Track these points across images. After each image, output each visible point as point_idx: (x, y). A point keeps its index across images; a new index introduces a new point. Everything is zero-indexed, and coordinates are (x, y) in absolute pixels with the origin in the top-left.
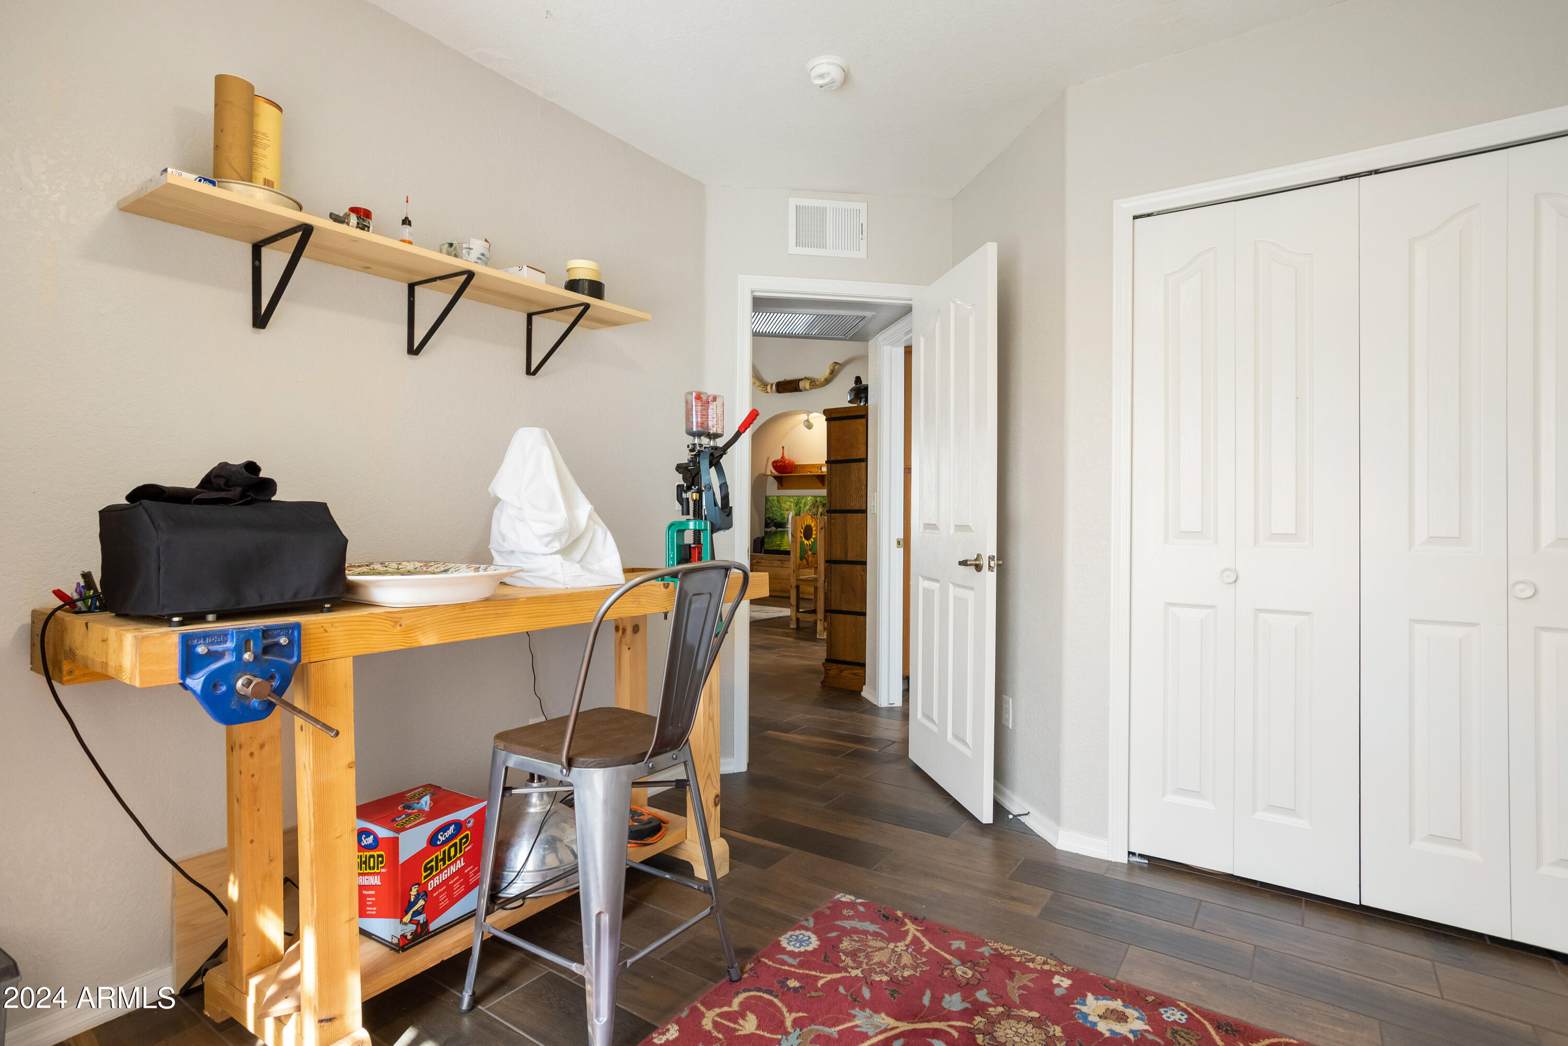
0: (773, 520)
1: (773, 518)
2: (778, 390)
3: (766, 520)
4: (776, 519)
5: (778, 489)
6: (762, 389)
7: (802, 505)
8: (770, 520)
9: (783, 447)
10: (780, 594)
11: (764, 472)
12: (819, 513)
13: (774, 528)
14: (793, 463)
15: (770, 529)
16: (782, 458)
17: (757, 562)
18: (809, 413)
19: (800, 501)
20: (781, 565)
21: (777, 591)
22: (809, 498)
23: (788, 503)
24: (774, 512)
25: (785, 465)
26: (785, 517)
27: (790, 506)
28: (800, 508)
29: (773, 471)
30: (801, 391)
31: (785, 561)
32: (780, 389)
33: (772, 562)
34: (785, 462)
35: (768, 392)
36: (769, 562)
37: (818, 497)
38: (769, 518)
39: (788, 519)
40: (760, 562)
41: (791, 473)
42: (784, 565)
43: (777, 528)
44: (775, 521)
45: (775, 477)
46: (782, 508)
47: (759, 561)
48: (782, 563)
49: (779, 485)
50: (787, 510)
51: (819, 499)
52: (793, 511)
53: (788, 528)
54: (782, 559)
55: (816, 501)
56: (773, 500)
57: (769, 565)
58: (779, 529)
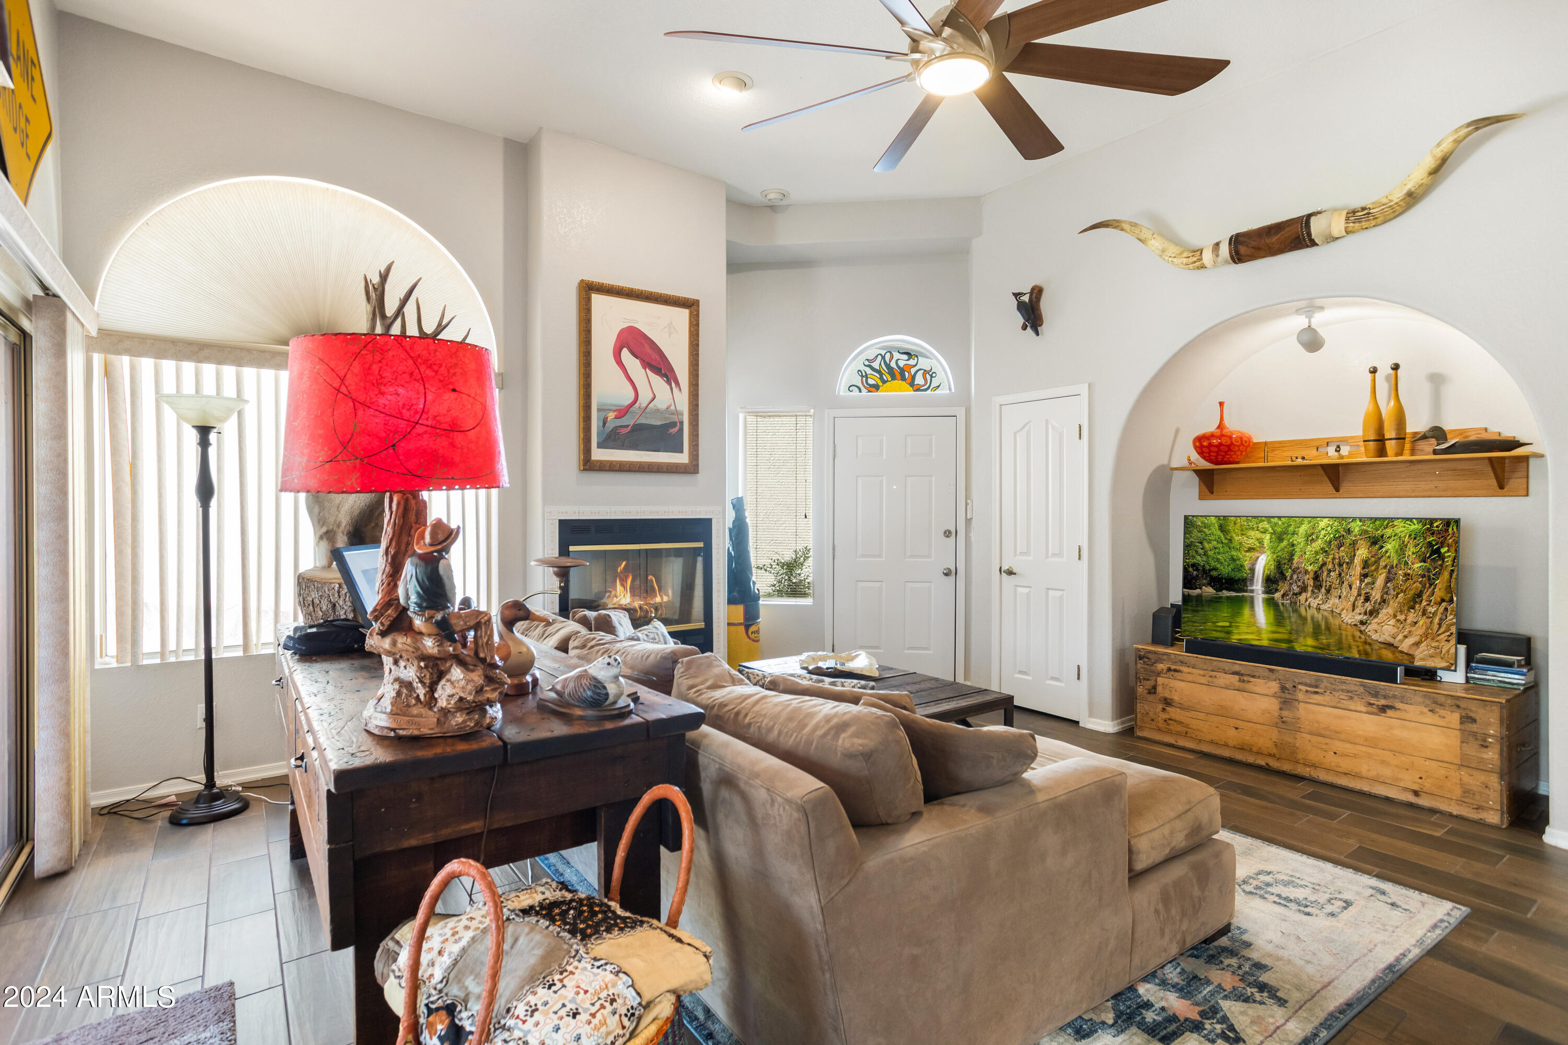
0: (1205, 572)
1: (1208, 567)
2: (1237, 253)
3: (1185, 570)
4: (1215, 569)
5: (1202, 497)
6: (1185, 261)
7: (1299, 540)
8: (1197, 570)
9: (1221, 404)
10: (1239, 756)
11: (1165, 462)
12: (1357, 561)
13: (1209, 591)
14: (1250, 439)
15: (1198, 591)
16: (1219, 427)
17: (1169, 670)
18: (1311, 308)
19: (1291, 529)
20: (1237, 684)
21: (1226, 745)
22: (1323, 523)
23: (1253, 534)
24: (1211, 553)
25: (1232, 443)
26: (1242, 566)
27: (1261, 541)
28: (1293, 545)
29: (1195, 456)
30: (1313, 244)
31: (1254, 677)
32: (1243, 250)
33: (1214, 674)
34: (1231, 437)
35: (1203, 267)
36: (1202, 672)
37: (1354, 519)
38: (1193, 565)
39: (1252, 570)
40: (1175, 671)
41: (1237, 463)
42: (1249, 687)
43: (1219, 589)
44: (1214, 573)
45: (1200, 473)
46: (1235, 544)
47: (1173, 667)
48: (1240, 681)
49: (1204, 487)
50: (1250, 550)
51: (1356, 527)
52: (1269, 553)
53: (1252, 591)
54: (1242, 672)
55: (1349, 531)
56: (1207, 526)
57: (1203, 680)
58: (1226, 593)
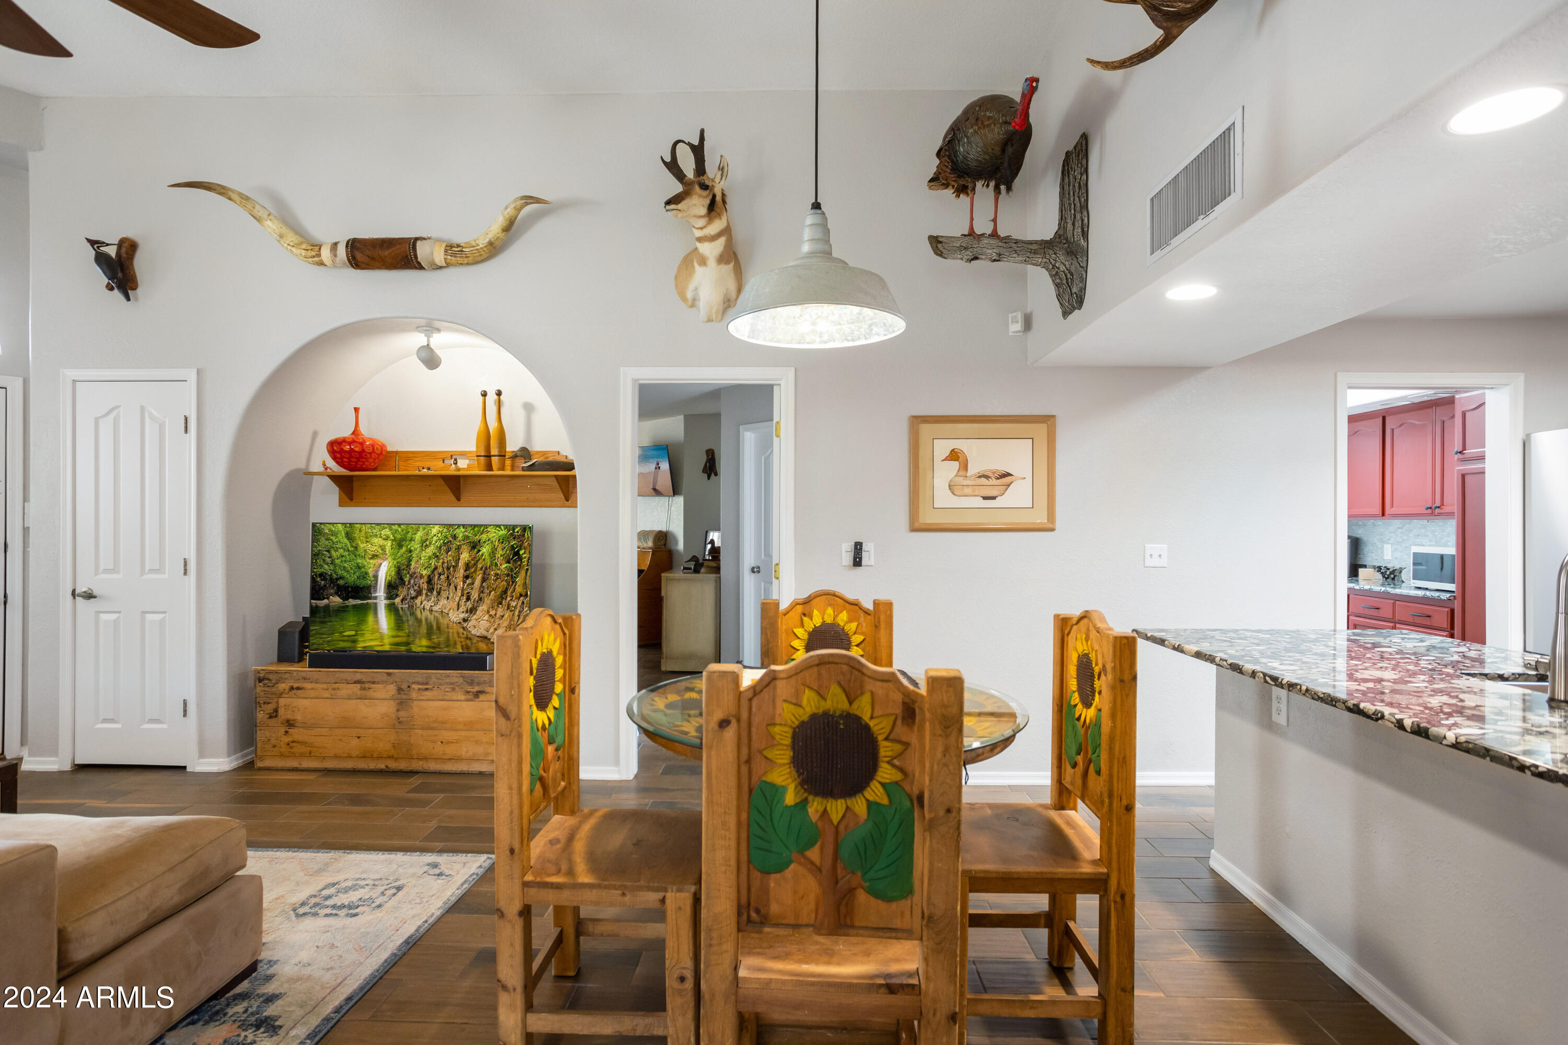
0: (333, 581)
1: (335, 576)
2: (354, 257)
3: (313, 579)
4: (342, 578)
5: (342, 504)
6: (304, 252)
7: (415, 546)
8: (325, 579)
9: (356, 410)
10: (362, 765)
11: (302, 465)
12: (461, 564)
13: (336, 600)
14: (383, 446)
15: (326, 601)
16: (353, 433)
17: (292, 688)
18: (430, 328)
19: (409, 535)
20: (359, 693)
21: (350, 757)
22: (435, 530)
23: (376, 541)
24: (337, 561)
25: (363, 451)
26: (366, 573)
27: (383, 548)
28: (410, 551)
29: (331, 463)
30: (420, 267)
31: (374, 683)
32: (359, 256)
33: (336, 686)
34: (362, 444)
35: (322, 264)
36: (325, 686)
37: (459, 526)
38: (321, 575)
39: (376, 577)
40: (298, 688)
41: (375, 469)
42: (370, 693)
43: (345, 598)
44: (341, 582)
45: (335, 478)
46: (361, 552)
47: (295, 685)
48: (362, 689)
49: (344, 496)
50: (374, 556)
51: (460, 533)
52: (390, 559)
53: (376, 598)
54: (364, 680)
55: (455, 537)
56: (334, 534)
57: (327, 694)
58: (352, 602)
